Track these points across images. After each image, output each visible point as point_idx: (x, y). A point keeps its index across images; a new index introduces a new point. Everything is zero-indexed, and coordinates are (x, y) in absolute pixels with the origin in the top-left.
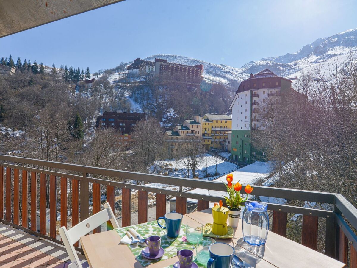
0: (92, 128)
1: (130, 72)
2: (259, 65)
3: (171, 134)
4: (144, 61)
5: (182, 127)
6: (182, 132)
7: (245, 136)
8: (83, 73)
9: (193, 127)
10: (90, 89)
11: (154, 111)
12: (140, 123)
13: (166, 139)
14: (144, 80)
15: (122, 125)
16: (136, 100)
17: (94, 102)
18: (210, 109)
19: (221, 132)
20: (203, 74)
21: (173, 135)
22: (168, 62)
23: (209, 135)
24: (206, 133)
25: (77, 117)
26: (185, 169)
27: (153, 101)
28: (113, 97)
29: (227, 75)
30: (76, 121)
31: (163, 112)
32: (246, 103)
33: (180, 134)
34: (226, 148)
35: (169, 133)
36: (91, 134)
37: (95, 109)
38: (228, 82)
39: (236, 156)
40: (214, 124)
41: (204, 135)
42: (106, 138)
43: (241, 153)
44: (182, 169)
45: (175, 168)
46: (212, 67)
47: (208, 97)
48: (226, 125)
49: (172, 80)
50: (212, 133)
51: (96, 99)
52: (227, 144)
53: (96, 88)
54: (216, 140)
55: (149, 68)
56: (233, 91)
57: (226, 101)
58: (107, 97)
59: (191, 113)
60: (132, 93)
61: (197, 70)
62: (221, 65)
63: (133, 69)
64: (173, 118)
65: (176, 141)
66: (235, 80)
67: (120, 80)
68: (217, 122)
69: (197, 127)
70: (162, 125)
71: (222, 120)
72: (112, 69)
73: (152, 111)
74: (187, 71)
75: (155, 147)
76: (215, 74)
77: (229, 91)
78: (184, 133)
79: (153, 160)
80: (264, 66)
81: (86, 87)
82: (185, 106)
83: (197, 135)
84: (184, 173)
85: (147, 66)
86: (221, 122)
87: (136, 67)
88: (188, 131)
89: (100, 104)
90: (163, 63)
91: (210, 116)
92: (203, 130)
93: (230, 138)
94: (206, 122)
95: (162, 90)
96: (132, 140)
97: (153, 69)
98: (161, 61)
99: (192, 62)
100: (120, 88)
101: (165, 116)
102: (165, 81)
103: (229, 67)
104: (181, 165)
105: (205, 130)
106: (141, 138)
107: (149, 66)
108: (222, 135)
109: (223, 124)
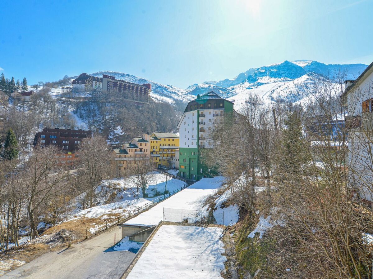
0: (29, 146)
1: (75, 87)
2: (202, 88)
3: (119, 153)
4: (90, 77)
5: (130, 144)
6: (131, 150)
7: (192, 154)
8: (18, 84)
9: (141, 145)
10: (27, 102)
11: (100, 129)
12: (85, 140)
13: (114, 158)
14: (90, 96)
15: (65, 143)
16: (81, 116)
17: (32, 117)
18: (157, 127)
19: (169, 149)
20: (150, 93)
21: (121, 154)
22: (115, 79)
23: (158, 153)
24: (154, 151)
25: (9, 133)
26: (135, 188)
27: (99, 117)
28: (54, 113)
29: (173, 95)
30: (8, 137)
31: (110, 129)
32: (193, 122)
33: (128, 152)
34: (174, 165)
35: (117, 151)
36: (28, 153)
37: (33, 125)
38: (174, 102)
39: (184, 173)
40: (162, 142)
41: (152, 153)
42: (46, 158)
43: (189, 171)
44: (131, 188)
45: (123, 187)
46: (159, 87)
47: (155, 115)
48: (173, 143)
49: (120, 97)
50: (160, 151)
51: (35, 113)
52: (174, 161)
53: (34, 102)
54: (164, 158)
55: (96, 84)
56: (178, 111)
57: (172, 120)
58: (48, 112)
59: (138, 130)
60: (77, 109)
61: (145, 89)
62: (167, 85)
63: (79, 84)
64: (121, 136)
65: (125, 159)
66: (180, 100)
67: (64, 95)
68: (165, 140)
69: (146, 145)
70: (109, 143)
71: (169, 138)
72: (54, 81)
73: (98, 128)
74: (135, 89)
75: (101, 166)
76: (161, 94)
77: (175, 111)
78: (132, 151)
79: (100, 180)
80: (206, 89)
81: (22, 100)
82: (132, 124)
83: (146, 153)
84: (134, 193)
85: (94, 82)
86: (169, 140)
87: (81, 82)
88: (137, 149)
89: (39, 119)
90: (110, 80)
91: (158, 134)
92: (151, 148)
93: (177, 155)
94: (154, 140)
95: (109, 107)
96: (76, 159)
97: (100, 85)
98: (109, 78)
99: (140, 81)
100: (63, 102)
101: (111, 133)
102: (112, 98)
103: (175, 87)
104: (130, 184)
105: (154, 148)
106: (86, 157)
107: (96, 82)
108: (169, 152)
109: (171, 142)
